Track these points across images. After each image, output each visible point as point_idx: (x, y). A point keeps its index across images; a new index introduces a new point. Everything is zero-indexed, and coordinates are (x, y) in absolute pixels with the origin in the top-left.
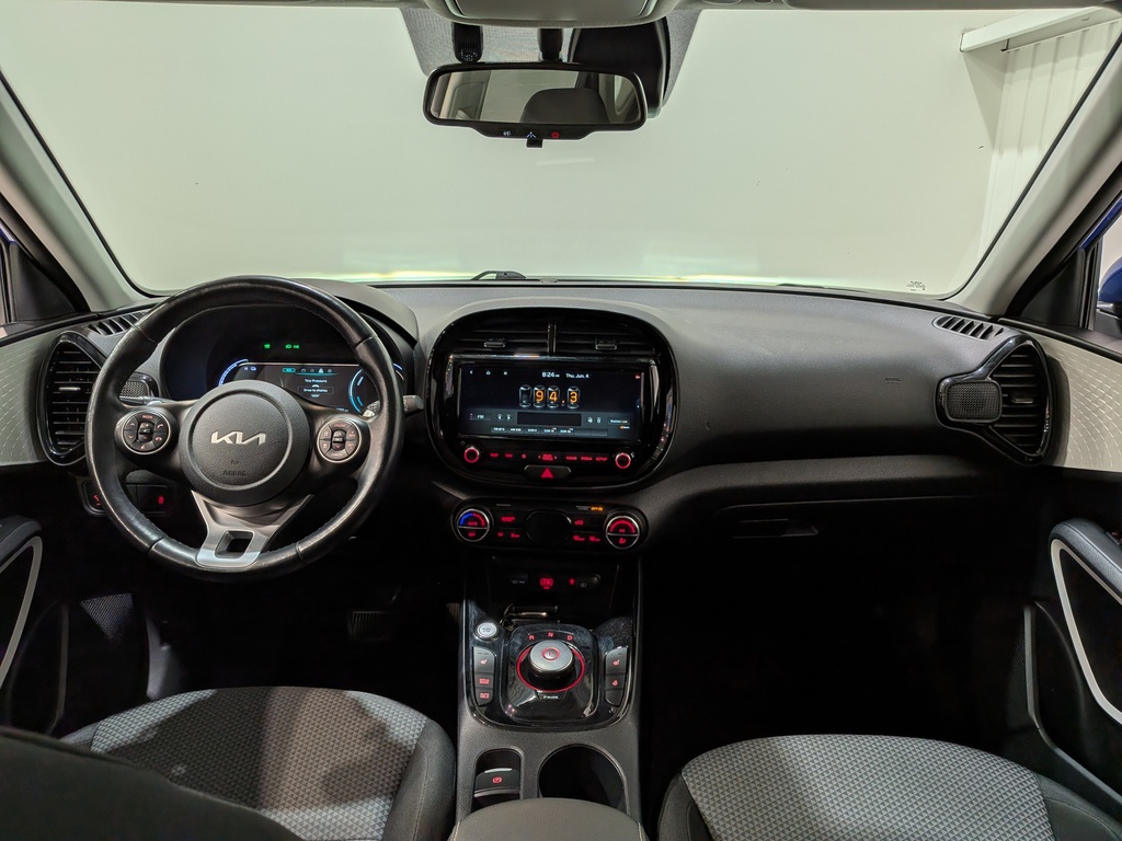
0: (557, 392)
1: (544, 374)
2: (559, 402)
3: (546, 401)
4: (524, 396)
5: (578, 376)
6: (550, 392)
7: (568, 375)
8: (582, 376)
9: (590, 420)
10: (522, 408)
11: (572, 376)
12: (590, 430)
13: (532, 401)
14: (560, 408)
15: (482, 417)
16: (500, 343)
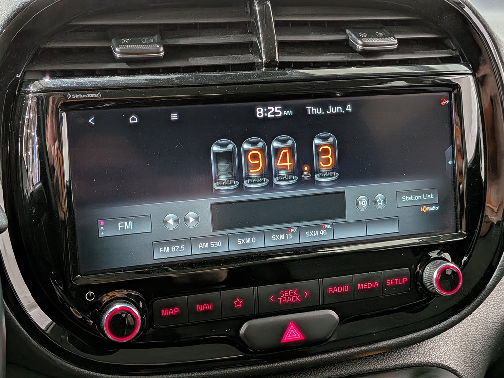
0: (291, 148)
1: (260, 112)
2: (297, 171)
3: (269, 173)
4: (223, 166)
5: (331, 110)
6: (277, 150)
7: (312, 110)
8: (338, 109)
9: (363, 202)
10: (217, 193)
11: (319, 111)
12: (365, 223)
13: (238, 175)
14: (301, 183)
15: (128, 226)
16: (154, 48)
